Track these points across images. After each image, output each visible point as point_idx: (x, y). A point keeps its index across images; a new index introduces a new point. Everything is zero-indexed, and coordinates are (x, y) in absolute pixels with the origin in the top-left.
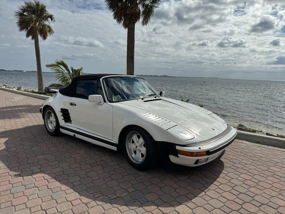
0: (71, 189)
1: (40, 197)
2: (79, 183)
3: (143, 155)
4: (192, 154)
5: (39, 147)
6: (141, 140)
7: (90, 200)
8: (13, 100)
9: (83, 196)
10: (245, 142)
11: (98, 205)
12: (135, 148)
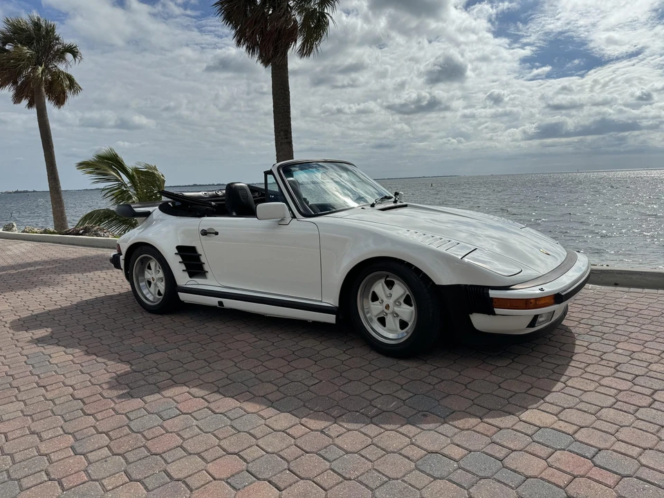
0: (270, 408)
1: (208, 430)
2: (279, 395)
3: (403, 324)
4: (526, 303)
5: (141, 339)
6: (399, 290)
7: (327, 424)
8: (8, 253)
9: (305, 417)
10: (590, 285)
11: (349, 430)
12: (383, 311)
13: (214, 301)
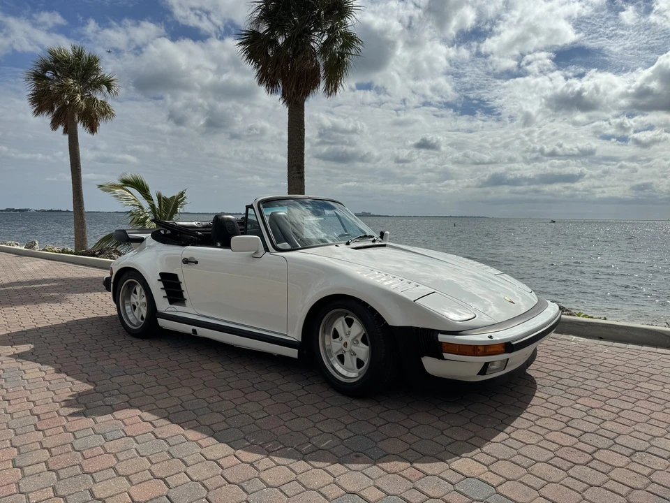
0: (210, 438)
1: (144, 454)
2: (224, 425)
3: (360, 363)
4: (474, 350)
5: (114, 361)
7: (259, 456)
8: (22, 270)
9: (241, 449)
10: (574, 337)
11: (278, 465)
13: (188, 329)
